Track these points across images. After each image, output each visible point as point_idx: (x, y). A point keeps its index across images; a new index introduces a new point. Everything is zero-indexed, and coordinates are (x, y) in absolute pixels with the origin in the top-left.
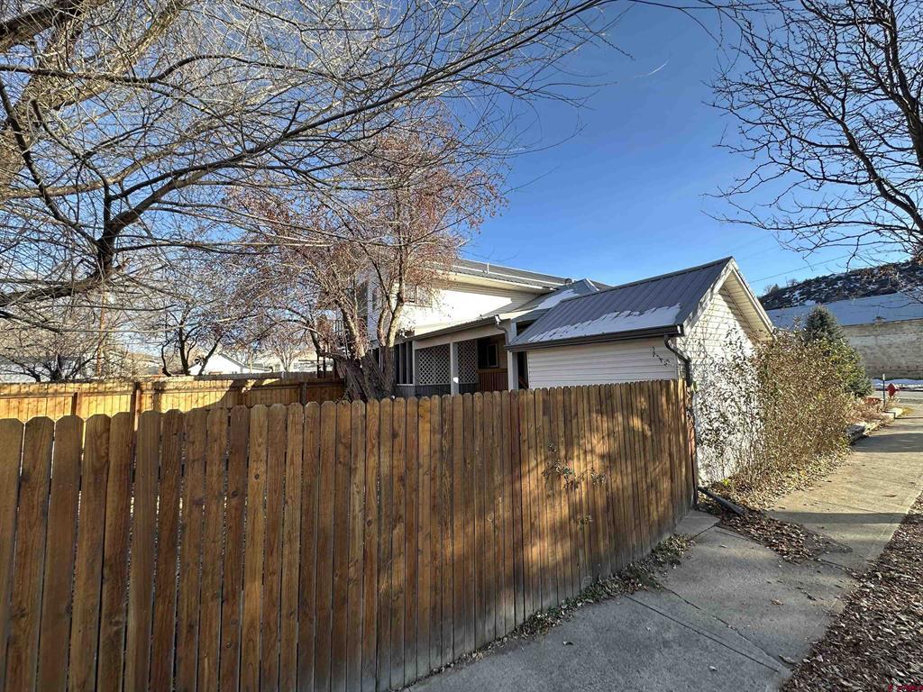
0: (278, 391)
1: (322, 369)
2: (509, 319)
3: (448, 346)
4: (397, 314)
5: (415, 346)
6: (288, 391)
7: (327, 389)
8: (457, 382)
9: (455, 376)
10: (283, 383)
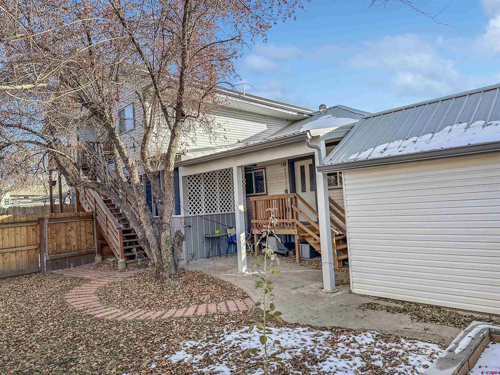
0: (12, 229)
1: (57, 203)
2: (319, 136)
3: (231, 169)
4: (177, 132)
5: (183, 172)
6: (24, 229)
7: (74, 225)
8: (242, 210)
9: (240, 204)
10: (18, 219)
